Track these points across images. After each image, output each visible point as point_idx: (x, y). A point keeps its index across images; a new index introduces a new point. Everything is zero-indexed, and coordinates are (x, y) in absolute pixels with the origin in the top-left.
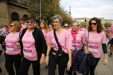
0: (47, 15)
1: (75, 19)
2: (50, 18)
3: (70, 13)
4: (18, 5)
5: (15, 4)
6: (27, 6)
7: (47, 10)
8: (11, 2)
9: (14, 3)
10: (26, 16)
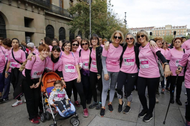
0: (96, 29)
1: (132, 29)
2: (101, 33)
3: (125, 21)
4: (54, 14)
5: (51, 13)
7: (97, 22)
8: (47, 12)
9: (49, 13)
10: (62, 29)
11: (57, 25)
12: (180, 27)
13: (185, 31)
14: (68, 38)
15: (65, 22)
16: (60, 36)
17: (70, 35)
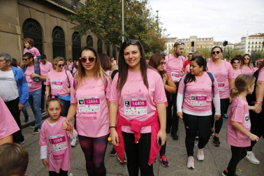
6: (62, 3)
10: (58, 31)
11: (48, 21)
12: (206, 39)
13: (212, 43)
14: (69, 48)
15: (64, 18)
16: (54, 43)
17: (73, 42)
